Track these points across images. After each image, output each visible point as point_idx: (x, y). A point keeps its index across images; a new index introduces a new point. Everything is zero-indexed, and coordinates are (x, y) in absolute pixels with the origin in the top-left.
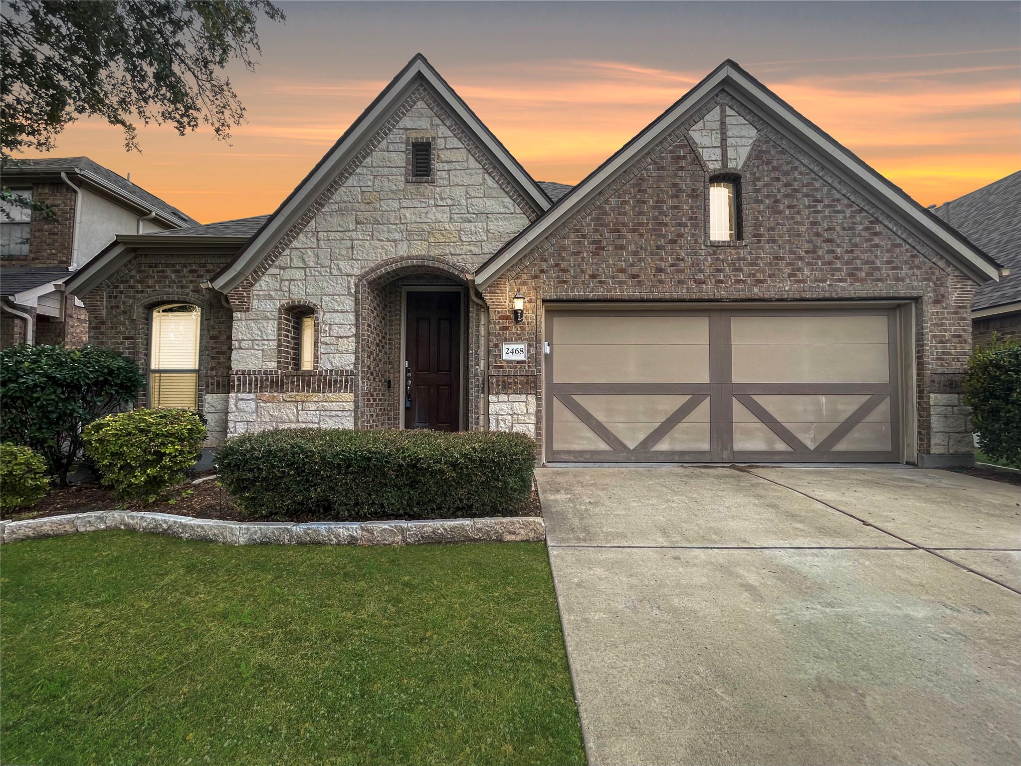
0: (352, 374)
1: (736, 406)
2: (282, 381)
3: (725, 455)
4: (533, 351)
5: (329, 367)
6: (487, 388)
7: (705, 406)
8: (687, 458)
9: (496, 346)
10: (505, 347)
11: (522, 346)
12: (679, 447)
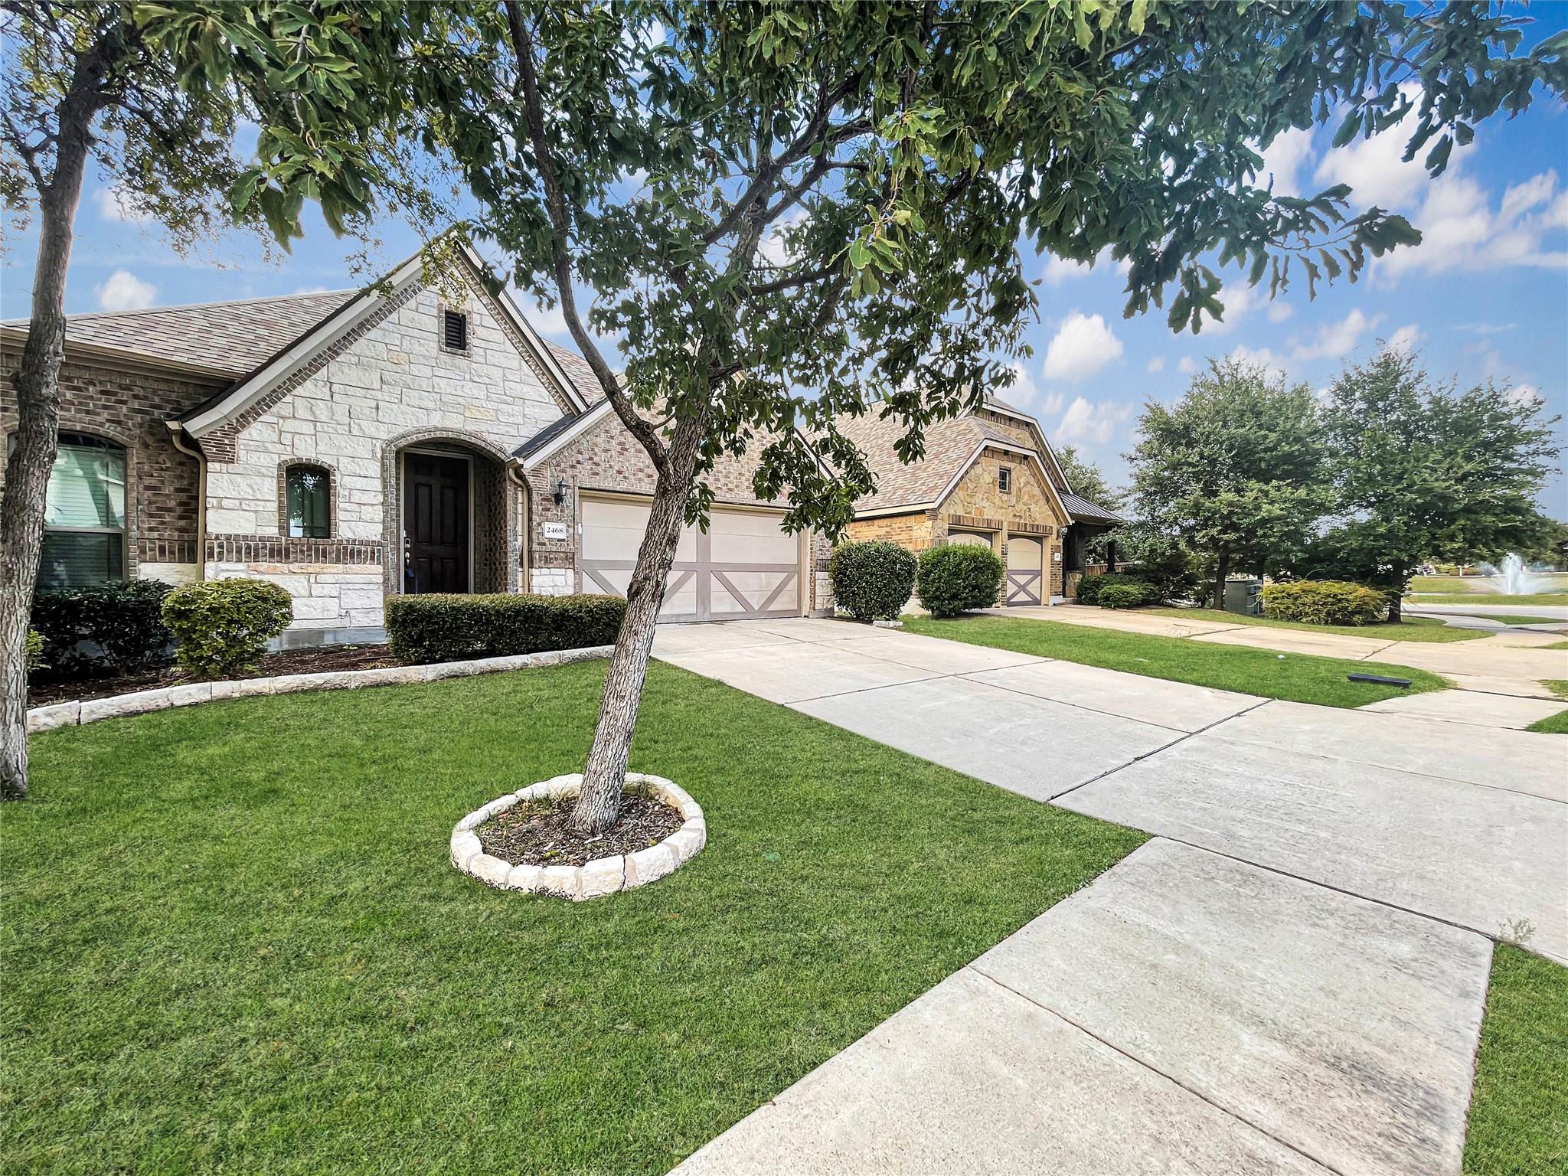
0: (380, 544)
2: (287, 550)
3: (707, 617)
4: (571, 530)
5: (351, 536)
6: (529, 560)
7: (693, 580)
8: (682, 619)
9: (539, 524)
10: (547, 525)
11: (561, 526)
12: (676, 612)
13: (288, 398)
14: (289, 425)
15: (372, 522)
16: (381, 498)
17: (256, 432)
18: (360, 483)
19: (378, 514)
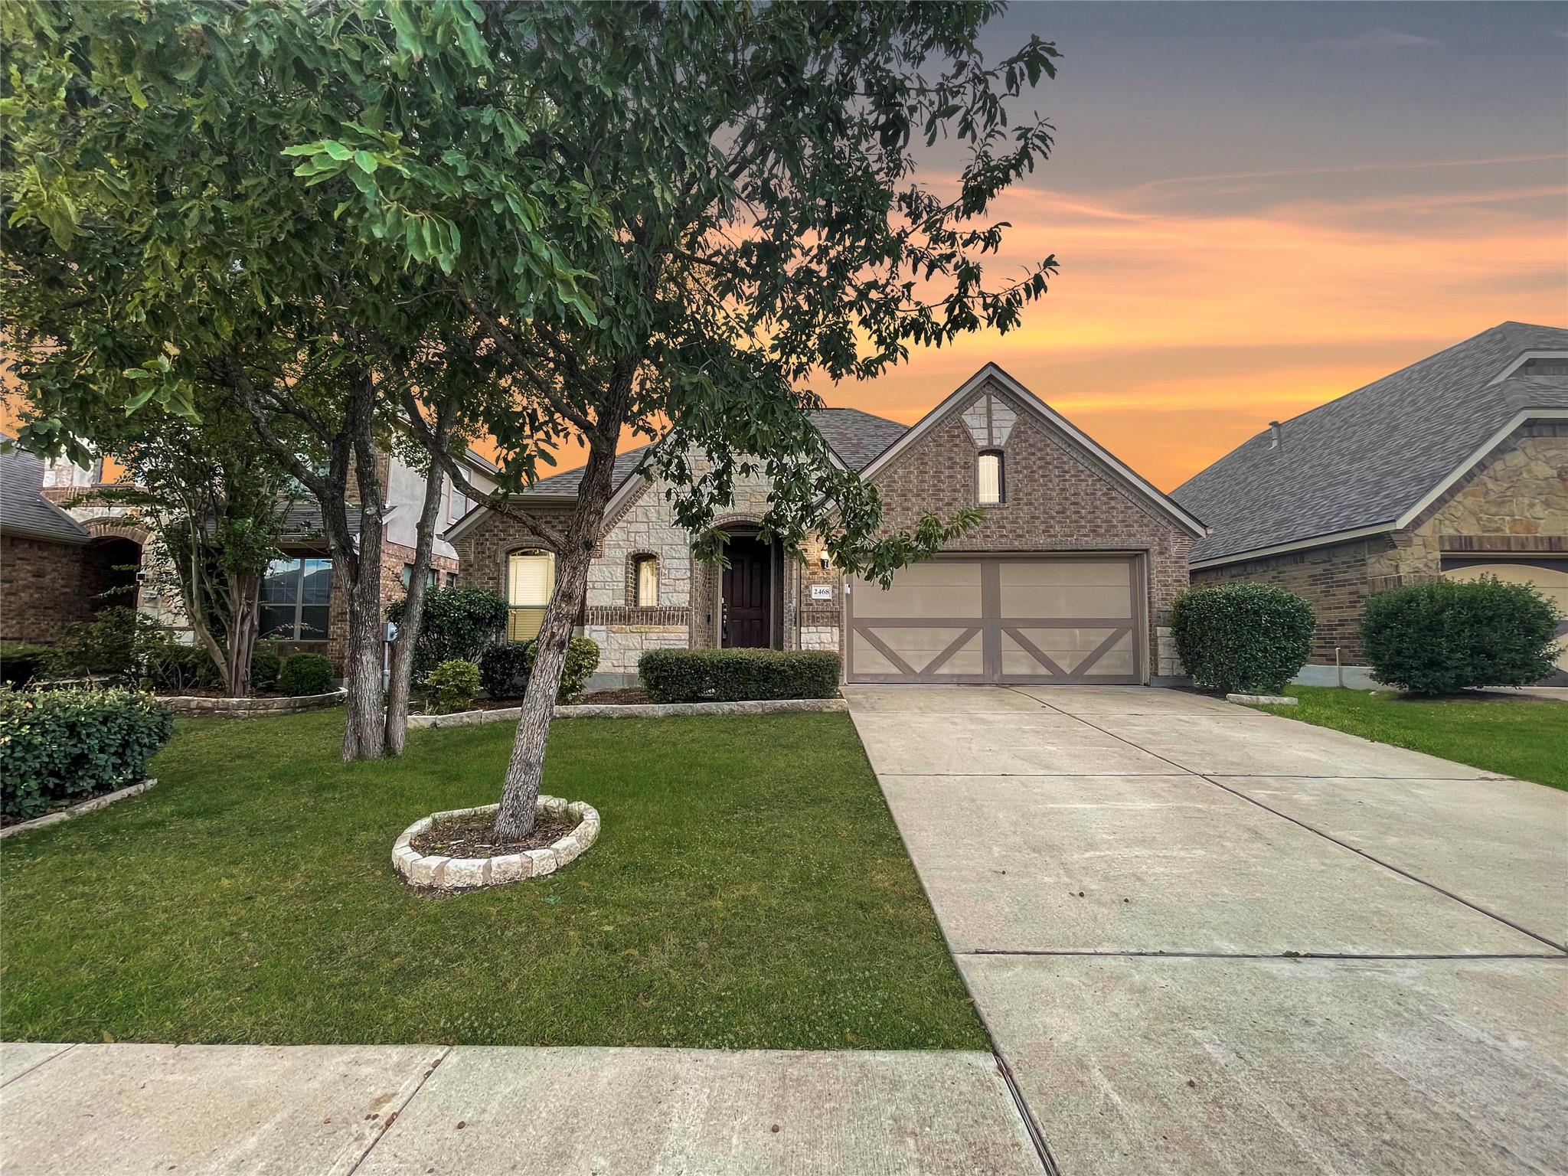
0: (687, 610)
1: (1005, 637)
2: (629, 616)
3: (996, 678)
4: (836, 591)
5: (668, 604)
6: (799, 622)
7: (979, 636)
8: (964, 680)
9: (807, 587)
10: (814, 588)
11: (827, 588)
12: (957, 671)
13: (633, 509)
14: (633, 527)
15: (683, 591)
16: (689, 574)
17: (615, 535)
18: (675, 563)
19: (686, 586)
